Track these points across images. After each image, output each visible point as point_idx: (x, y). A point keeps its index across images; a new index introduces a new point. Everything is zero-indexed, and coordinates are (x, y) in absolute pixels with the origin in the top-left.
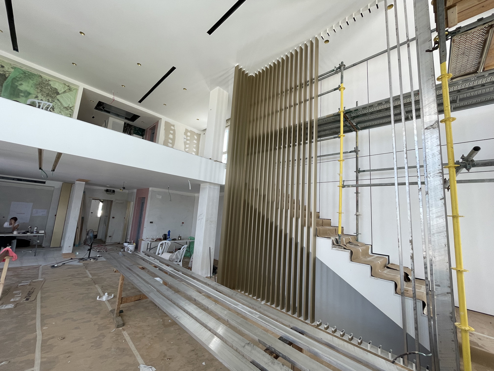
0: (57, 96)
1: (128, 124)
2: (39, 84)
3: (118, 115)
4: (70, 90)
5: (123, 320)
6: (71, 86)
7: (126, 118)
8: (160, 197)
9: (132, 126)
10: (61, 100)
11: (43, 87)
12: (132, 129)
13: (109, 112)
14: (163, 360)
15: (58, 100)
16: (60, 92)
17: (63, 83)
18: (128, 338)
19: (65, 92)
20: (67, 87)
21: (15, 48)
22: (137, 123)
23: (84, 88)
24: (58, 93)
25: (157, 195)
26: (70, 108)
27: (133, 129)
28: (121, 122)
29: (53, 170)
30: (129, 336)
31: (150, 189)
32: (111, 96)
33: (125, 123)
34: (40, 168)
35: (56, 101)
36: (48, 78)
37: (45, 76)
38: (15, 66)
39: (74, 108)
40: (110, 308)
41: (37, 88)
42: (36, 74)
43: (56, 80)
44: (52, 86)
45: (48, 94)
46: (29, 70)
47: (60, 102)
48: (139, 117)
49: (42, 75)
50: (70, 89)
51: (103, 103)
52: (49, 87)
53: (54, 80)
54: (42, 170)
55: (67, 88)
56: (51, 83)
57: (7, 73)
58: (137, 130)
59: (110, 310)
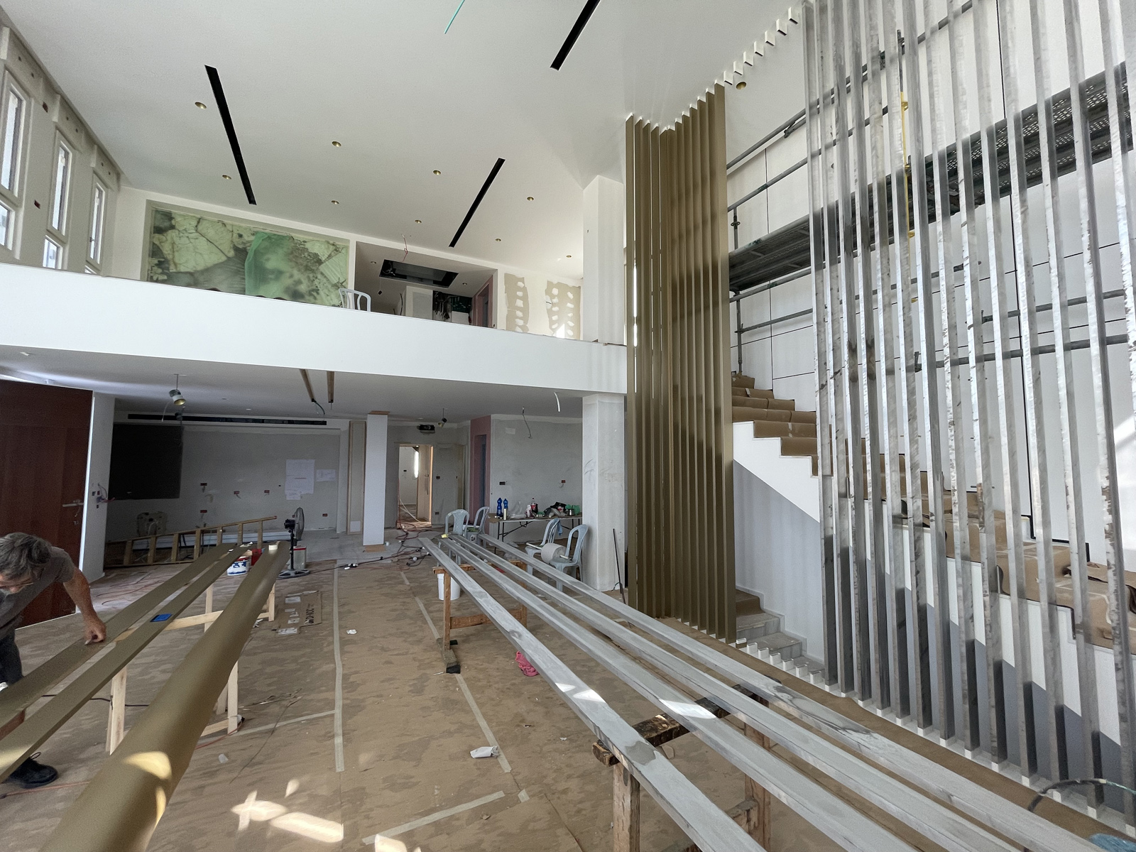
0: (320, 267)
1: (440, 293)
2: (292, 253)
3: (421, 280)
4: (337, 250)
5: (456, 657)
6: (337, 243)
7: (436, 283)
8: (513, 432)
9: (448, 295)
10: (327, 272)
11: (297, 257)
12: (447, 302)
13: (404, 277)
14: (518, 726)
15: (322, 274)
16: (323, 259)
17: (324, 240)
18: (464, 686)
19: (330, 257)
20: (332, 246)
21: (252, 200)
22: (454, 288)
23: (357, 242)
24: (320, 262)
25: (506, 428)
26: (342, 284)
27: (450, 300)
28: (427, 292)
29: (332, 401)
30: (466, 682)
31: (493, 417)
32: (400, 246)
33: (434, 292)
34: (313, 400)
35: (319, 276)
36: (301, 237)
37: (297, 235)
38: (255, 230)
39: (347, 283)
40: (437, 636)
41: (291, 260)
42: (286, 235)
43: (315, 239)
44: (310, 250)
45: (307, 266)
46: (275, 231)
47: (325, 277)
48: (456, 274)
49: (293, 235)
50: (336, 248)
51: (392, 262)
52: (306, 254)
53: (311, 238)
54: (315, 402)
55: (332, 248)
56: (308, 245)
57: (247, 245)
58: (458, 303)
59: (436, 638)
